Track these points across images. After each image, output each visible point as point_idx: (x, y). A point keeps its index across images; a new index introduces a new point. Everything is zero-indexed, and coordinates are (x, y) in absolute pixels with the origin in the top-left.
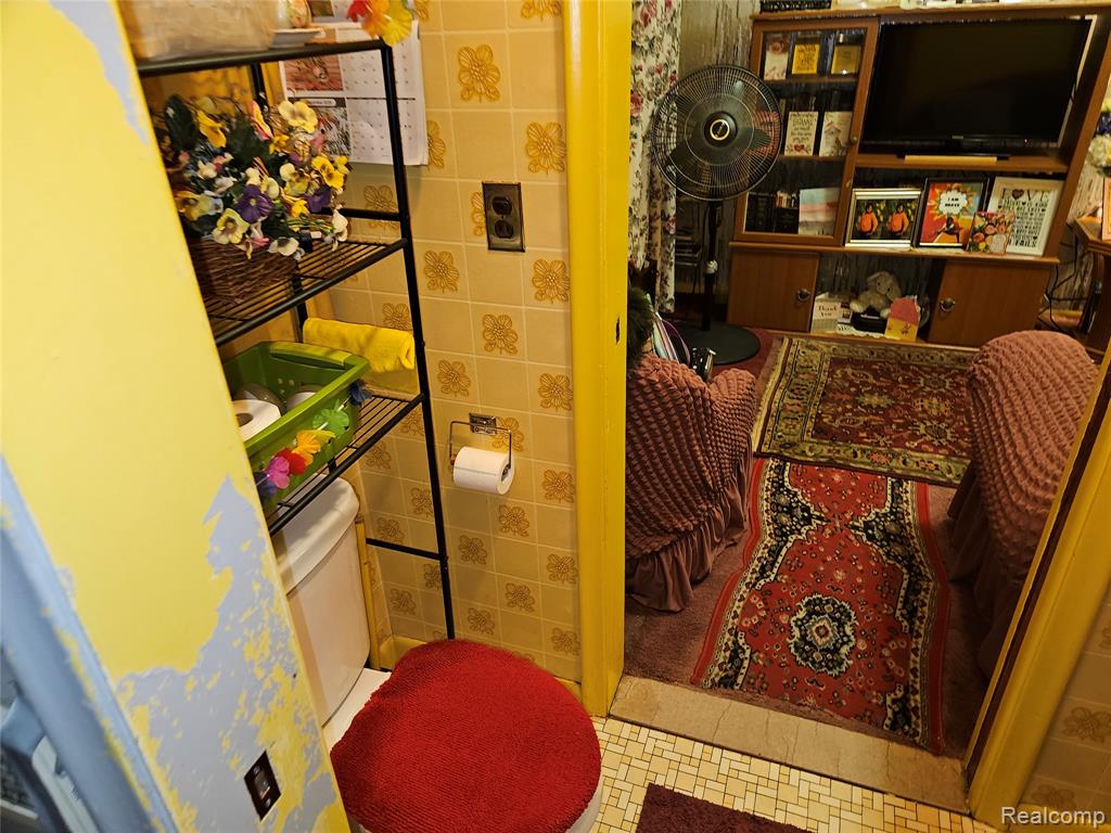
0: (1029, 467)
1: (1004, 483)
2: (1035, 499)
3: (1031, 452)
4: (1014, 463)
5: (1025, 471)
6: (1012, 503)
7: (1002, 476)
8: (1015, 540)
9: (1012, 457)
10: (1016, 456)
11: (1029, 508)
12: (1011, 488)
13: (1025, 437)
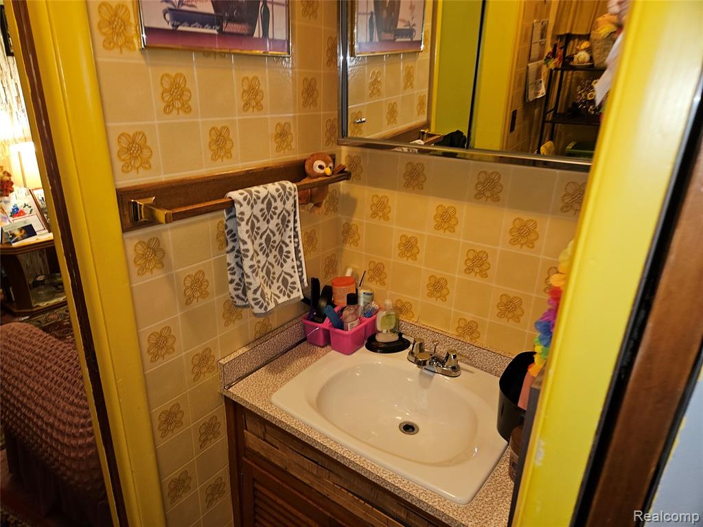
0: (61, 427)
1: (51, 446)
2: (81, 447)
3: (55, 416)
4: (49, 430)
5: (61, 431)
6: (68, 458)
7: (46, 443)
8: (86, 480)
9: (44, 426)
10: (47, 424)
11: (81, 455)
12: (59, 448)
13: (44, 408)
